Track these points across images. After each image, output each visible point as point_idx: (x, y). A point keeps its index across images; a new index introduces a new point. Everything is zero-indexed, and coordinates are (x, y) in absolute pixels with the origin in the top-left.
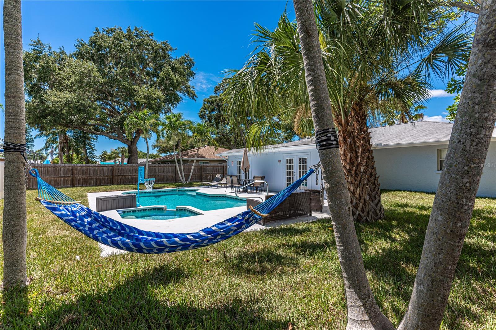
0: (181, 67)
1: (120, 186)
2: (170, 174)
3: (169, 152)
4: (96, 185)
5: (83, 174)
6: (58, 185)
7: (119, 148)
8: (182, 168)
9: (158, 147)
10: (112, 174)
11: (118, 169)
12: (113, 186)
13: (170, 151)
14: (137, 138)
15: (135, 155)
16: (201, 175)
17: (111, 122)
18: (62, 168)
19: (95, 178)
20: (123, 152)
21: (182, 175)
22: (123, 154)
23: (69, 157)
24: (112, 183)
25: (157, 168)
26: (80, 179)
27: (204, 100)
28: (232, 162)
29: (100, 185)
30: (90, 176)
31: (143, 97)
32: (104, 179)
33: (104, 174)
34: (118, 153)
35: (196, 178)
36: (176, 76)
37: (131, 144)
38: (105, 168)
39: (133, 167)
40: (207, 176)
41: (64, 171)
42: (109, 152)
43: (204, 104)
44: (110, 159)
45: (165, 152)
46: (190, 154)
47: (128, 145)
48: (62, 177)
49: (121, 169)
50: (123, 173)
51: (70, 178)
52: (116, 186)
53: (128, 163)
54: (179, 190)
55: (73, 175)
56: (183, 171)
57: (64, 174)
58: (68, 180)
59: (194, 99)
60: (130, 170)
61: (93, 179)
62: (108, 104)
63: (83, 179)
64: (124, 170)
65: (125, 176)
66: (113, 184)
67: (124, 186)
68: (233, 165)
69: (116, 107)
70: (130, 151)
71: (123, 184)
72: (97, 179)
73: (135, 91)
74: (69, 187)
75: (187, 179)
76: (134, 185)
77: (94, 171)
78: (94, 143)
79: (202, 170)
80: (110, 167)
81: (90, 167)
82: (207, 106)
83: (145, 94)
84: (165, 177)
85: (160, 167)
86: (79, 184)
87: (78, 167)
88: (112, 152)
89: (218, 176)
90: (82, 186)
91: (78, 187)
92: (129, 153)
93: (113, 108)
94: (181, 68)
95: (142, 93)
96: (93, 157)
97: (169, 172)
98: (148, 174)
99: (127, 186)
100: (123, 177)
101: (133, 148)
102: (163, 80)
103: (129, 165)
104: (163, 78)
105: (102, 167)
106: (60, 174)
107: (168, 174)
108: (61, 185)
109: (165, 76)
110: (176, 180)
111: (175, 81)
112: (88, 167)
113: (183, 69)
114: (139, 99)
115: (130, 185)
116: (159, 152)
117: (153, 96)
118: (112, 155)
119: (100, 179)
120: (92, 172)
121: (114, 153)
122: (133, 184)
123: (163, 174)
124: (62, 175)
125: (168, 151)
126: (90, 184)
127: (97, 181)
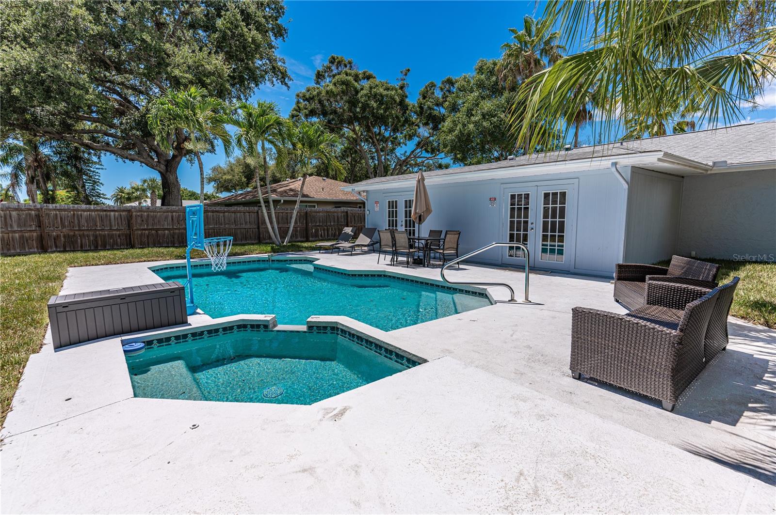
0: (259, 13)
1: (146, 251)
2: (248, 226)
3: (235, 189)
4: (96, 249)
5: (63, 226)
6: (9, 249)
7: (145, 181)
8: (273, 215)
9: (215, 181)
10: (129, 225)
11: (142, 216)
12: (131, 251)
13: (238, 188)
14: (177, 159)
15: (176, 191)
16: (307, 229)
17: (121, 123)
18: (14, 213)
19: (91, 233)
20: (153, 188)
21: (273, 228)
22: (153, 192)
23: (48, 194)
24: (130, 245)
25: (222, 215)
26: (58, 236)
27: (298, 96)
28: (377, 202)
29: (104, 248)
30: (79, 230)
31: (185, 68)
32: (111, 236)
33: (111, 226)
34: (144, 190)
35: (298, 233)
36: (250, 30)
37: (167, 171)
38: (112, 213)
39: (172, 212)
40: (317, 231)
41: (19, 219)
42: (128, 189)
43: (298, 102)
44: (129, 199)
45: (227, 189)
46: (279, 190)
47: (160, 172)
48: (15, 232)
49: (148, 216)
50: (153, 225)
51: (35, 234)
52: (139, 251)
53: (163, 204)
54: (273, 258)
55: (40, 226)
56: (274, 220)
57: (19, 225)
58: (31, 238)
59: (286, 84)
60: (166, 217)
61: (88, 236)
62: (115, 92)
63: (64, 236)
64: (154, 218)
65: (157, 230)
66: (132, 247)
67: (155, 250)
68: (377, 209)
69: (132, 99)
70: (166, 184)
71: (154, 246)
72: (96, 237)
73: (168, 56)
74: (34, 253)
75: (283, 237)
76: (176, 247)
77: (88, 219)
78: (97, 171)
79: (309, 218)
80: (124, 211)
81: (78, 210)
82: (301, 106)
83: (190, 62)
84: (239, 231)
85: (228, 212)
86: (56, 247)
87: (50, 210)
88: (133, 188)
89: (348, 230)
90: (64, 251)
91: (53, 252)
92: (164, 187)
93: (126, 99)
94: (259, 16)
95: (182, 61)
96: (99, 196)
97: (246, 223)
98: (205, 225)
99: (162, 250)
100: (153, 232)
101: (171, 178)
102: (224, 37)
103: (165, 208)
104: (225, 32)
105: (105, 211)
106: (11, 226)
107: (244, 226)
108: (15, 249)
109: (229, 29)
110: (259, 238)
111: (250, 40)
112: (73, 210)
113: (264, 17)
114: (177, 72)
115: (168, 249)
116: (218, 189)
117: (207, 66)
118: (133, 193)
119: (104, 236)
120: (83, 222)
121: (137, 190)
122: (174, 246)
123: (233, 226)
124: (16, 228)
125: (234, 187)
126: (82, 247)
127: (96, 240)
